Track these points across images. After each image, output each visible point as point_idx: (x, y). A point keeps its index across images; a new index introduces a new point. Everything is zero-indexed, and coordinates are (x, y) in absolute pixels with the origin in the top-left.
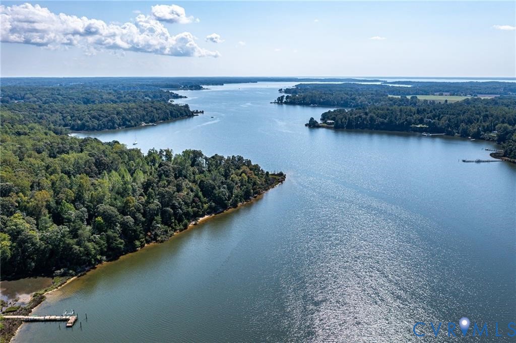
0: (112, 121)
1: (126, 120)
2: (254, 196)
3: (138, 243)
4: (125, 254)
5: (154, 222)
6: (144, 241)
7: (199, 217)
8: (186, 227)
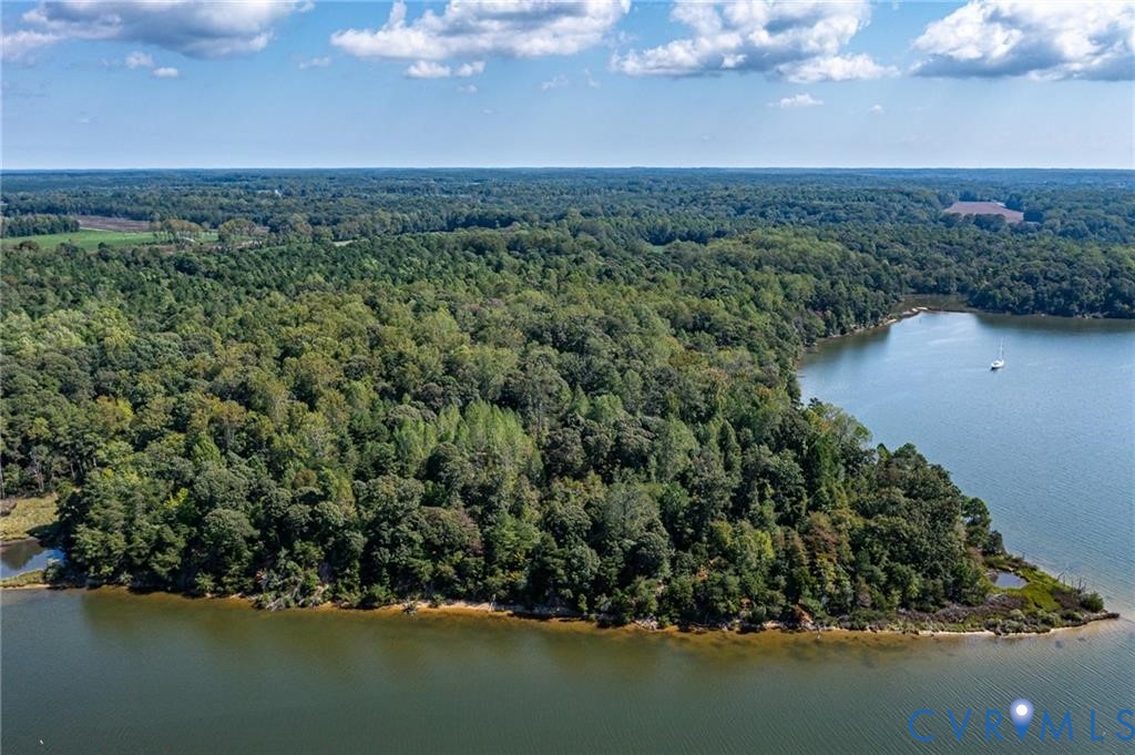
0: (1070, 293)
1: (1123, 297)
2: (752, 625)
3: (206, 581)
4: (173, 591)
5: (283, 552)
6: (231, 584)
7: (456, 597)
8: (367, 603)
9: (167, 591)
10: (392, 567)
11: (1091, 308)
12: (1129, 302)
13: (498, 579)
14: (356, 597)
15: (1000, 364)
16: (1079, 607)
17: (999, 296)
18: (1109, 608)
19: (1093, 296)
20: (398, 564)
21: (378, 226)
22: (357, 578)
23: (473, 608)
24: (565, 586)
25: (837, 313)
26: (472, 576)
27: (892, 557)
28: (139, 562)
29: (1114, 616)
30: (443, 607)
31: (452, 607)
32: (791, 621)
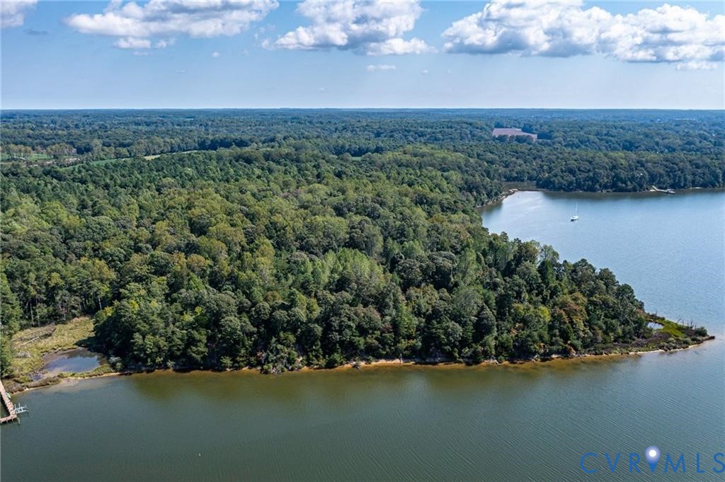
1: (621, 180)
2: (546, 357)
3: (227, 361)
4: (204, 369)
5: (274, 339)
6: (243, 361)
7: (378, 357)
8: (331, 365)
9: (200, 369)
10: (341, 343)
11: (605, 187)
12: (625, 182)
13: (403, 344)
14: (323, 362)
15: (576, 217)
16: (699, 335)
17: (557, 181)
18: (710, 334)
19: (606, 180)
20: (345, 340)
21: (156, 147)
22: (321, 351)
23: (390, 362)
24: (446, 345)
25: (479, 193)
26: (388, 344)
27: (606, 316)
28: (179, 353)
29: (713, 338)
30: (374, 363)
31: (379, 363)
32: (565, 353)
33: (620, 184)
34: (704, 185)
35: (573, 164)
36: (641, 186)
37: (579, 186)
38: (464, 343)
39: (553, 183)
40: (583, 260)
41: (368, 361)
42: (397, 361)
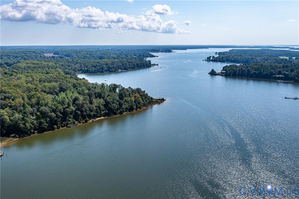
0: (102, 68)
1: (110, 68)
2: (136, 110)
3: (55, 126)
4: (48, 131)
5: (68, 117)
6: (60, 126)
7: (97, 117)
8: (86, 121)
9: (47, 131)
10: (87, 115)
11: (106, 71)
12: (112, 69)
13: (103, 112)
14: (84, 121)
15: (106, 80)
16: (163, 100)
18: (165, 99)
19: (106, 69)
22: (82, 118)
23: (100, 118)
24: (114, 110)
26: (99, 113)
28: (37, 128)
29: (165, 100)
32: (140, 108)
33: (110, 69)
34: (132, 68)
35: (94, 64)
36: (116, 70)
37: (98, 71)
38: (118, 109)
39: (90, 71)
40: (130, 87)
41: (95, 119)
42: (102, 118)
